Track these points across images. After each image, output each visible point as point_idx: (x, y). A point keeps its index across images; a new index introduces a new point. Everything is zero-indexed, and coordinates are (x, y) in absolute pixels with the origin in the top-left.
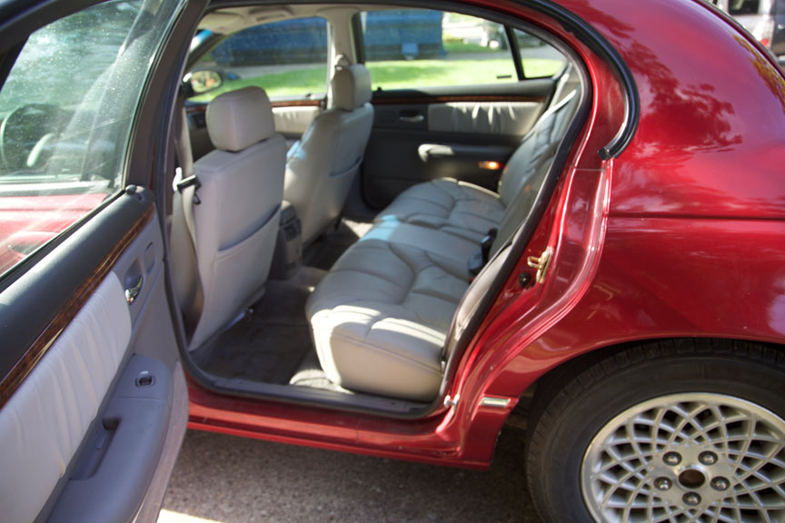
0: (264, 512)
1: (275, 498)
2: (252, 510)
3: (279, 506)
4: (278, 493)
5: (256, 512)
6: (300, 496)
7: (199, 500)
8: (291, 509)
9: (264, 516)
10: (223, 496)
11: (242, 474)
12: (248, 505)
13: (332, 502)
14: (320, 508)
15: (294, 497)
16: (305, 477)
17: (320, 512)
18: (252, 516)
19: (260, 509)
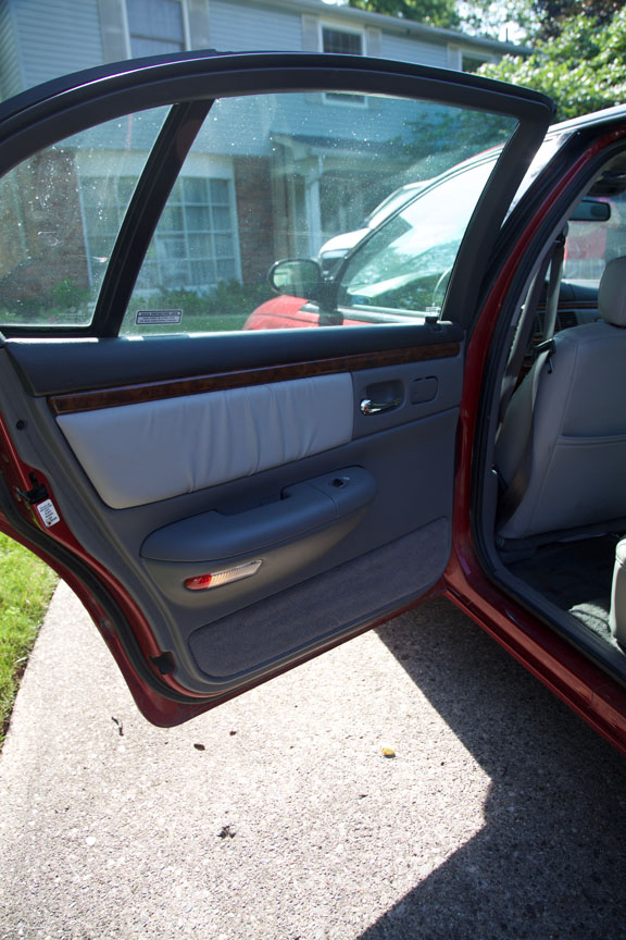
0: (484, 735)
1: (508, 732)
2: (477, 726)
3: (504, 741)
4: (515, 730)
5: (477, 731)
6: (532, 747)
7: (442, 687)
8: (513, 751)
9: (482, 739)
10: (465, 698)
11: (499, 692)
12: (478, 720)
13: (558, 776)
14: (540, 771)
15: (527, 744)
16: (555, 736)
17: (537, 775)
18: (473, 731)
19: (484, 731)
